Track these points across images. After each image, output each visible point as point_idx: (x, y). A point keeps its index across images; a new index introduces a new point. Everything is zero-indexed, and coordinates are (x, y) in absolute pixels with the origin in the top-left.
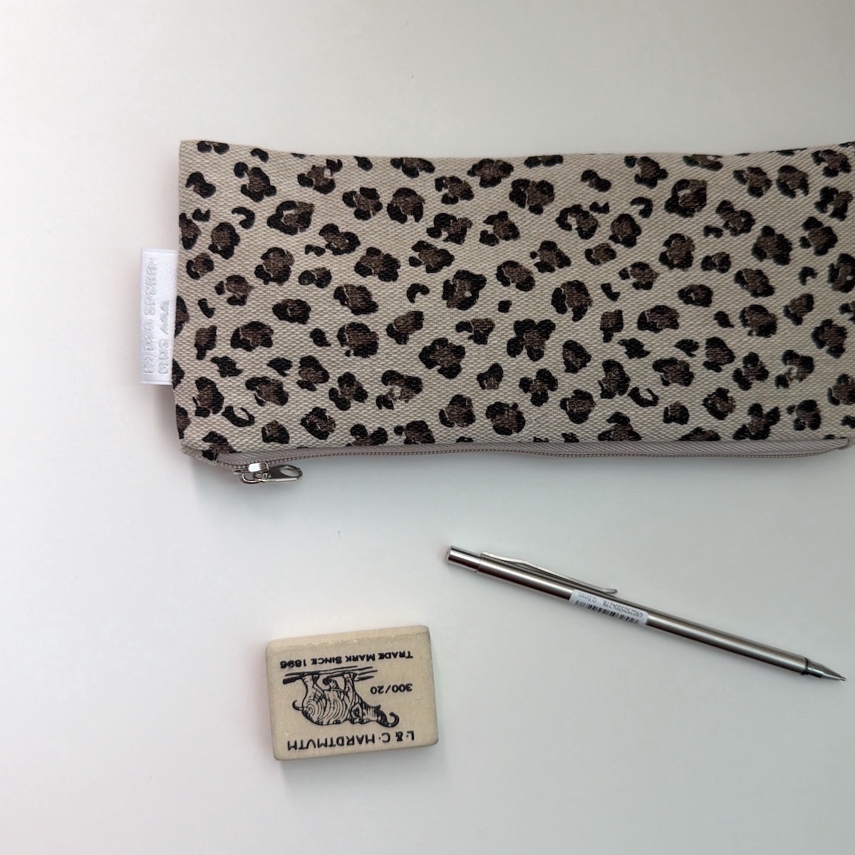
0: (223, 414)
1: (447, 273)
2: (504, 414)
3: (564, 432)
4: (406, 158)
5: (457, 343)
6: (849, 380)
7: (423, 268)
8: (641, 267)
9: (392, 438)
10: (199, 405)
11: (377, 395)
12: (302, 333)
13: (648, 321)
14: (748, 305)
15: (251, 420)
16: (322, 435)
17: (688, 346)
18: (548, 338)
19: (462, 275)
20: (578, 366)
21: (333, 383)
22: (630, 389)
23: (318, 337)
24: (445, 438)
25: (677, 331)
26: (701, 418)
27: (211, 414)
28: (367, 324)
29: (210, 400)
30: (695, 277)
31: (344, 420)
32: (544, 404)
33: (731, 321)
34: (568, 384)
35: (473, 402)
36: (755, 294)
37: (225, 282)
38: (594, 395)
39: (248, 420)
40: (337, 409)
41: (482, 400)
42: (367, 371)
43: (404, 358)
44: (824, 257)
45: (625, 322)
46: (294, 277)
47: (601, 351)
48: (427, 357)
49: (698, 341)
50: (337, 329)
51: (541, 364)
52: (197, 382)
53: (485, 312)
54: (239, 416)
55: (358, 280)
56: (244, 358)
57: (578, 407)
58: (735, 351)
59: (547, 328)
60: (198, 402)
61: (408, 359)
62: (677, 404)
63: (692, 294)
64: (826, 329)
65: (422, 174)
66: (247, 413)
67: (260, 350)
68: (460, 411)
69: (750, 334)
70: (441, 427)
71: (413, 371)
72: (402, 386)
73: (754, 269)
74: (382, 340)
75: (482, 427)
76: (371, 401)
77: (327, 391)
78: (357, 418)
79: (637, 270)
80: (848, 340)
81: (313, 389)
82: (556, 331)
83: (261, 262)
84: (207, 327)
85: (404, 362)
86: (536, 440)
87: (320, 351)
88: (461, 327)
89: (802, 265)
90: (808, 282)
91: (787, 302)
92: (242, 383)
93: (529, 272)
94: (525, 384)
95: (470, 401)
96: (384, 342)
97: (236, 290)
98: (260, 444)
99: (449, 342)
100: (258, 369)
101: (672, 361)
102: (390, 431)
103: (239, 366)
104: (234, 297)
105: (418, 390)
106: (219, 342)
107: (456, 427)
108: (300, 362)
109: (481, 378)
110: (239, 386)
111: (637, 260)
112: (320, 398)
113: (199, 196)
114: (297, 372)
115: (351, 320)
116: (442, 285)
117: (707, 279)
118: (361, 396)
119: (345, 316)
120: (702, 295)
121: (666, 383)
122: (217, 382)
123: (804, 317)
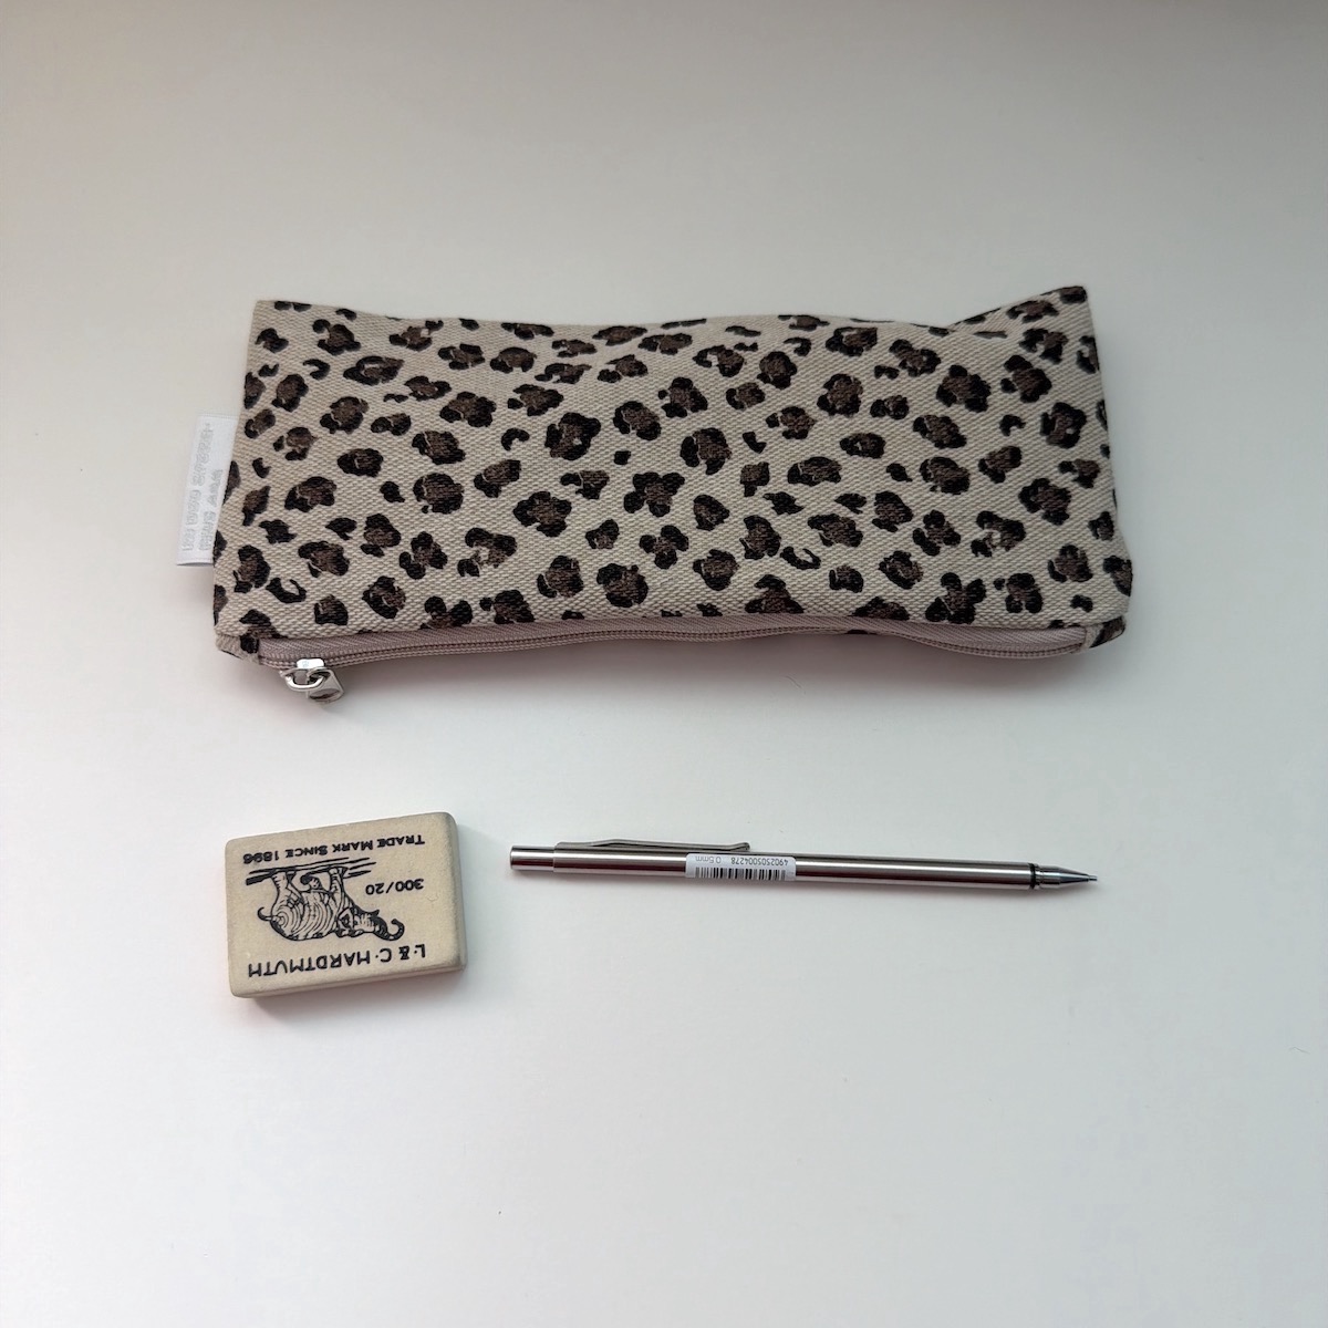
0: (267, 588)
1: (553, 416)
2: (620, 578)
3: (699, 602)
4: (522, 324)
5: (561, 497)
6: (1078, 552)
7: (524, 410)
8: (795, 412)
9: (477, 614)
10: (240, 579)
11: (460, 559)
12: (370, 487)
13: (801, 473)
14: (931, 457)
15: (301, 595)
16: (390, 613)
17: (853, 501)
18: (675, 492)
19: (572, 419)
20: (713, 522)
21: (405, 546)
22: (781, 548)
23: (391, 492)
24: (546, 612)
25: (838, 485)
26: (879, 585)
27: (253, 589)
28: (450, 475)
29: (254, 570)
30: (862, 424)
31: (414, 592)
32: (672, 567)
33: (908, 474)
34: (701, 543)
35: (580, 564)
36: (940, 445)
37: (286, 436)
38: (736, 556)
39: (297, 594)
40: (408, 577)
41: (591, 563)
42: (448, 530)
43: (496, 515)
44: (1032, 405)
45: (771, 475)
46: (366, 424)
47: (741, 507)
48: (523, 513)
49: (866, 495)
50: (413, 482)
51: (667, 520)
52: (240, 552)
53: (598, 463)
54: (287, 589)
55: (443, 426)
56: (299, 521)
57: (717, 570)
58: (913, 509)
59: (674, 482)
60: (239, 576)
61: (500, 515)
62: (845, 568)
63: (858, 444)
64: (1039, 490)
65: (539, 337)
66: (298, 587)
67: (319, 509)
68: (564, 576)
69: (933, 489)
70: (539, 598)
71: (505, 528)
72: (490, 548)
73: (939, 415)
74: (468, 492)
75: (593, 595)
76: (452, 566)
77: (398, 557)
78: (433, 588)
79: (789, 417)
80: (1072, 504)
81: (380, 555)
82: (685, 486)
83: (329, 410)
84: (259, 489)
85: (494, 518)
86: (665, 614)
87: (391, 508)
88: (567, 479)
89: (1004, 413)
90: (1012, 433)
91: (984, 455)
92: (294, 550)
93: (654, 417)
94: (647, 543)
95: (576, 563)
96: (471, 495)
97: (298, 442)
98: (311, 625)
99: (552, 496)
100: (315, 532)
101: (832, 518)
102: (475, 606)
103: (291, 531)
104: (294, 452)
105: (511, 551)
106: (271, 504)
107: (559, 598)
108: (367, 522)
109: (591, 536)
110: (289, 553)
111: (790, 404)
112: (388, 565)
113: (268, 352)
114: (361, 534)
115: (432, 471)
116: (546, 430)
117: (877, 426)
118: (439, 560)
119: (425, 466)
120: (870, 445)
121: (827, 543)
122: (262, 550)
123: (1007, 474)
